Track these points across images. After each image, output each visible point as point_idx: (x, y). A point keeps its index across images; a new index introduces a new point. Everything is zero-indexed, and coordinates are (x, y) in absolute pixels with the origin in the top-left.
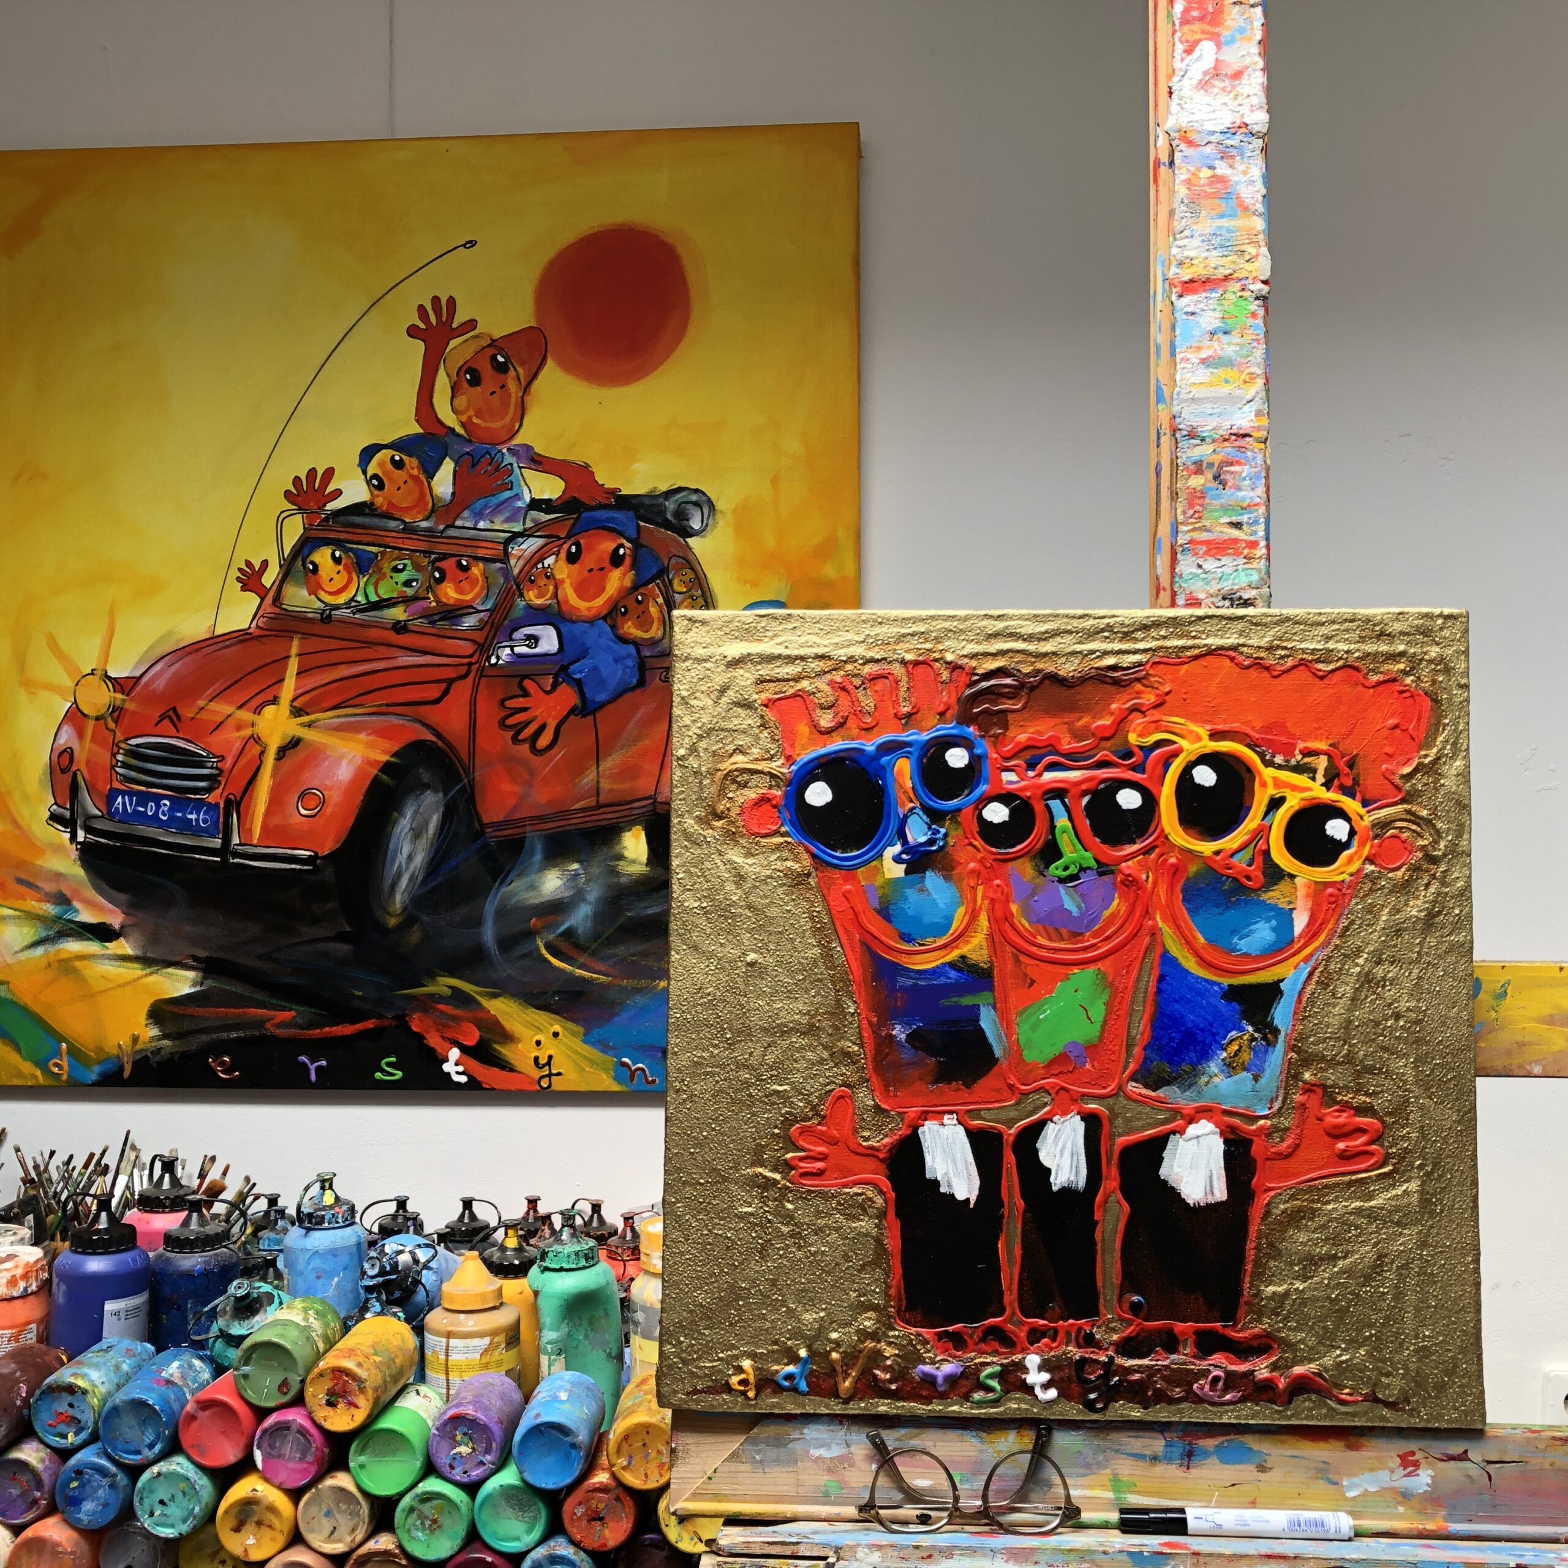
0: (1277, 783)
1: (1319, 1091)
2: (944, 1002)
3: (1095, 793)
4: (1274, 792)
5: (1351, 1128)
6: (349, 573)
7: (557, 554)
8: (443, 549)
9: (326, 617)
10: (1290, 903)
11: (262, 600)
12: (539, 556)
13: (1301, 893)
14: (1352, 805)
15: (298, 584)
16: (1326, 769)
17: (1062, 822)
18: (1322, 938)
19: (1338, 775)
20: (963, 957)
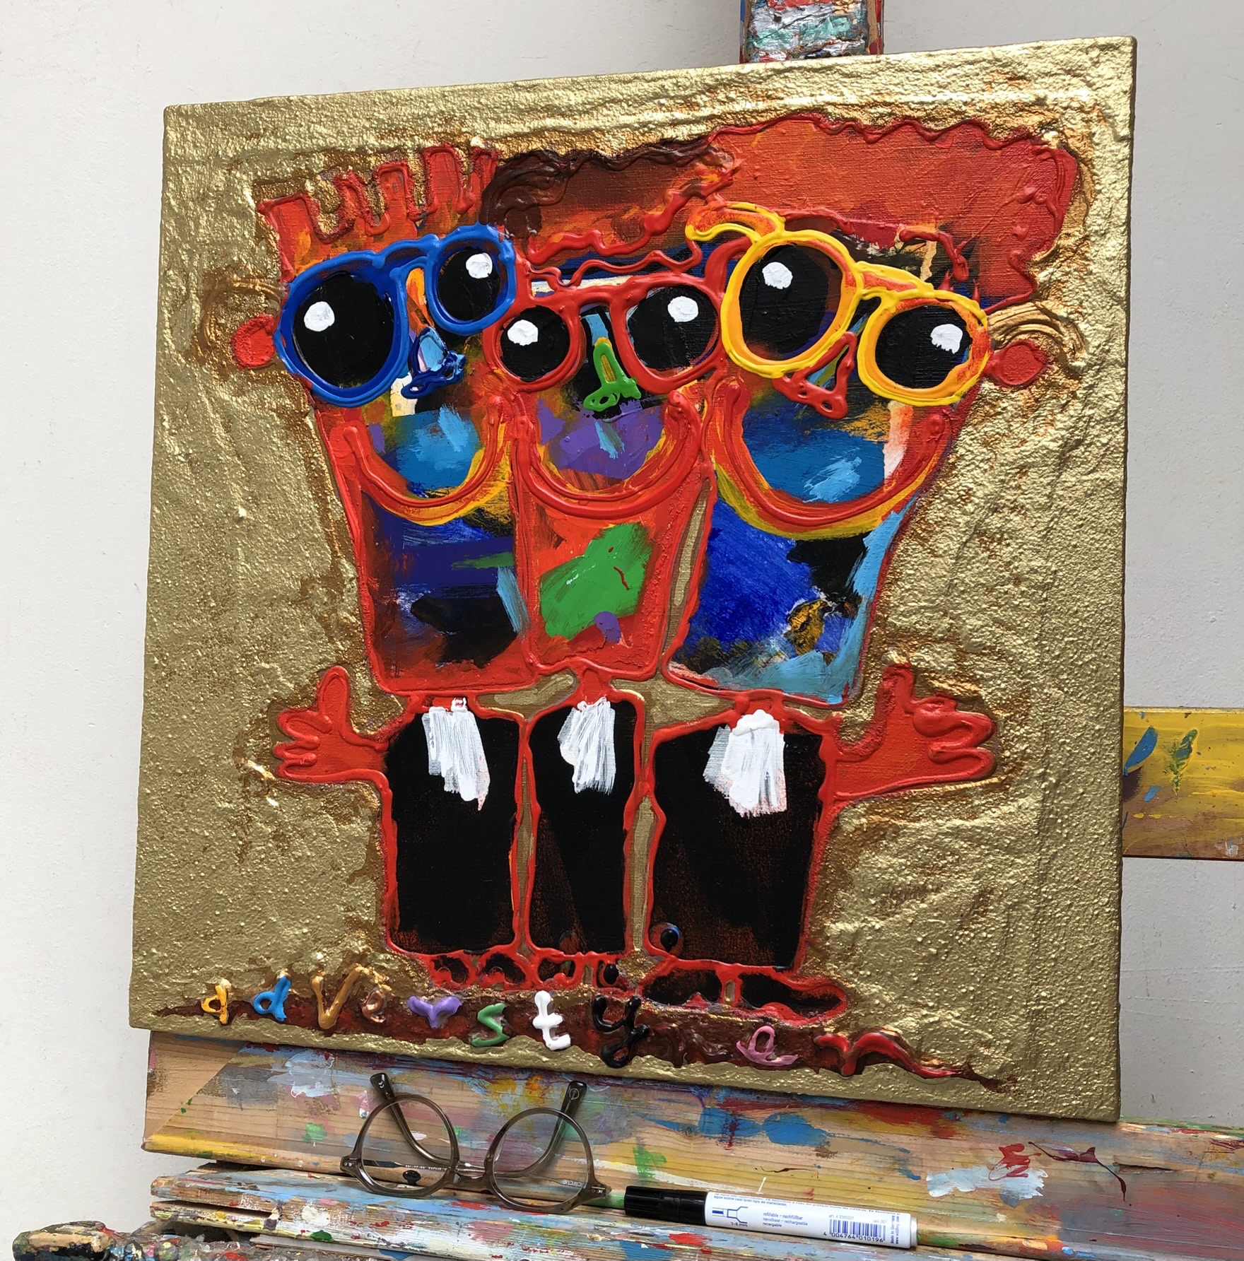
0: (869, 281)
1: (910, 677)
2: (457, 565)
3: (643, 303)
4: (865, 291)
5: (948, 724)
10: (880, 434)
13: (895, 421)
14: (965, 305)
16: (934, 259)
17: (602, 341)
18: (920, 479)
19: (951, 266)
20: (480, 511)
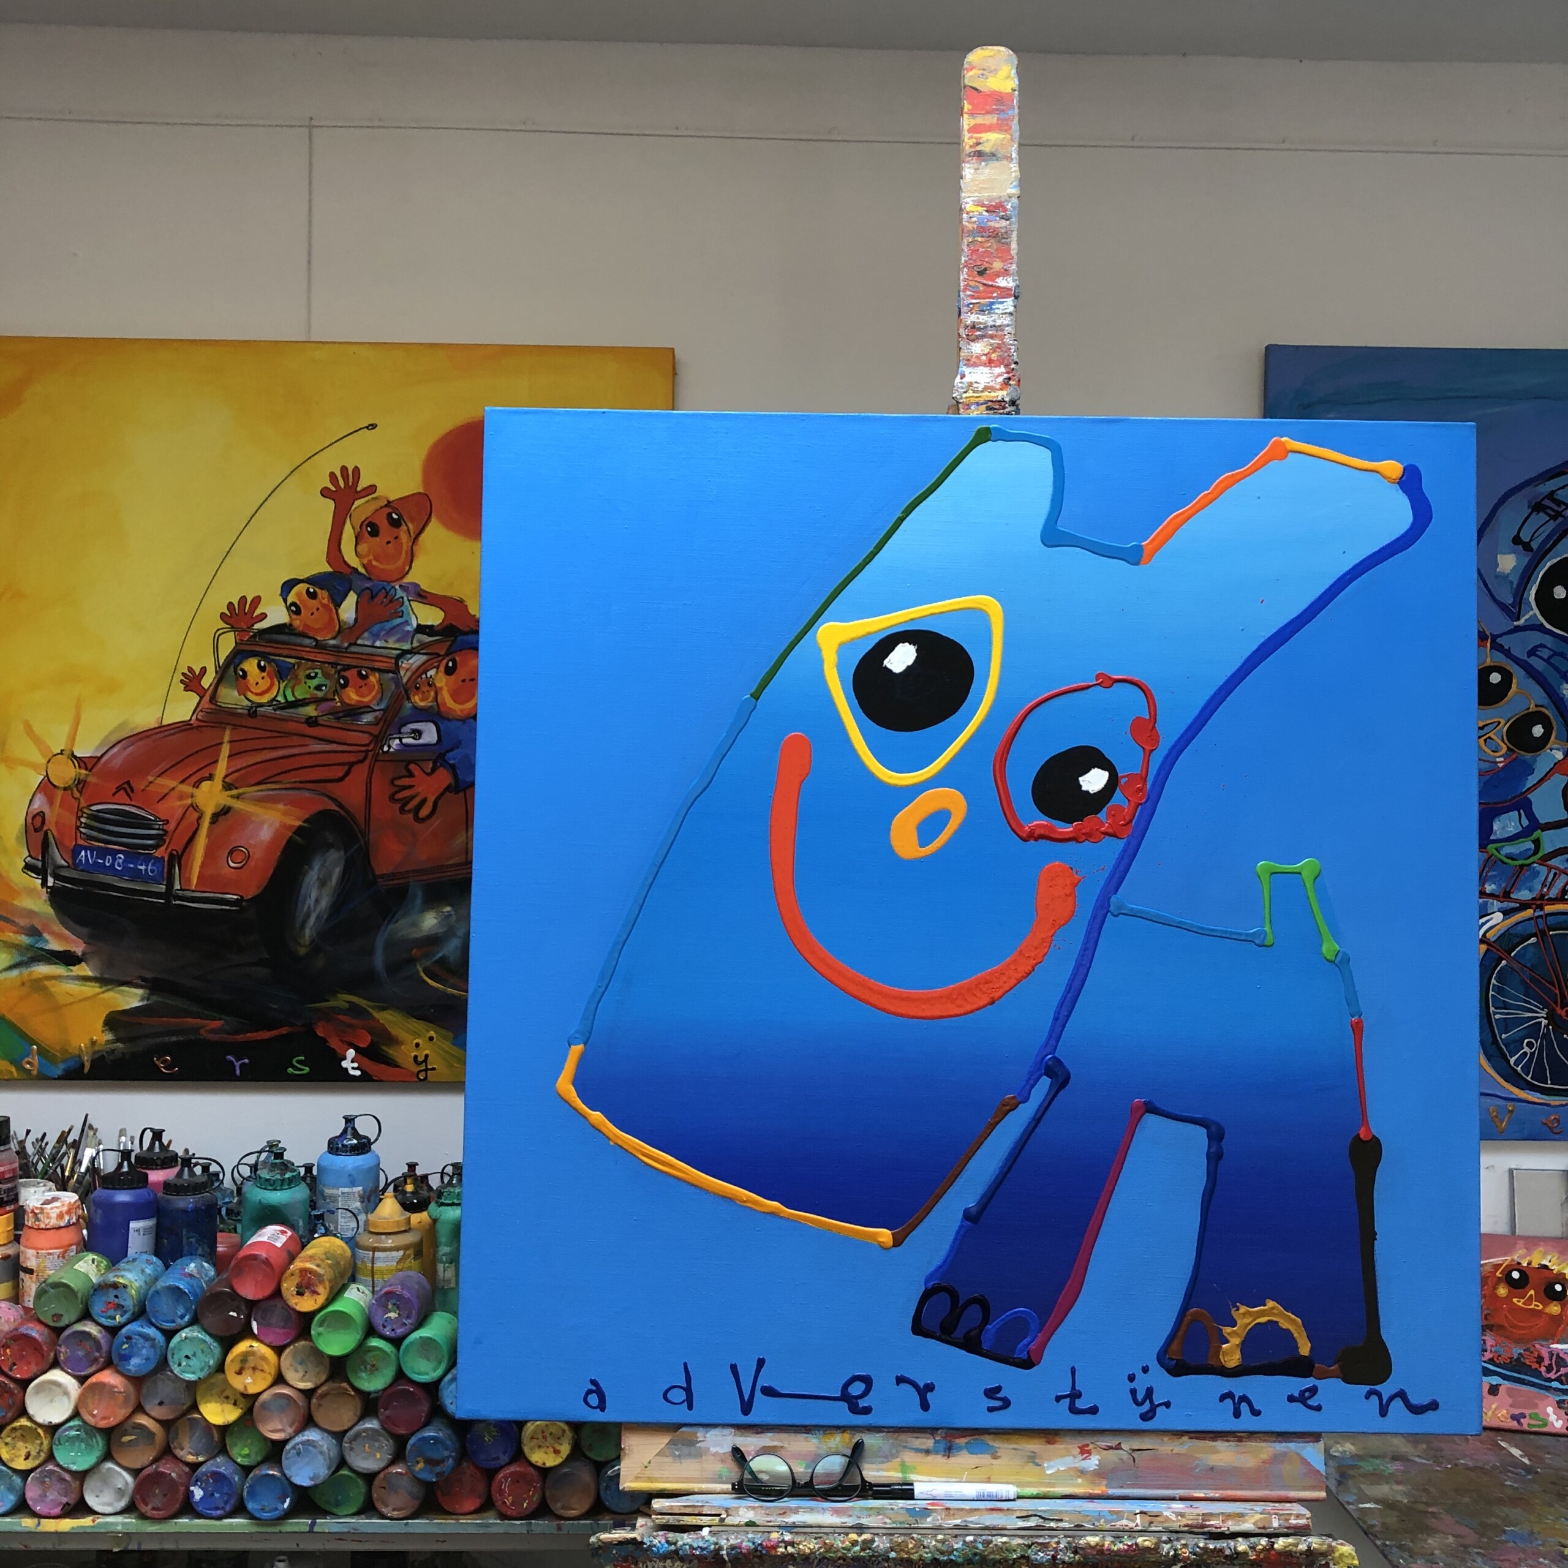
6: (271, 679)
7: (438, 668)
8: (347, 661)
9: (253, 711)
11: (201, 698)
12: (423, 669)
15: (231, 687)
